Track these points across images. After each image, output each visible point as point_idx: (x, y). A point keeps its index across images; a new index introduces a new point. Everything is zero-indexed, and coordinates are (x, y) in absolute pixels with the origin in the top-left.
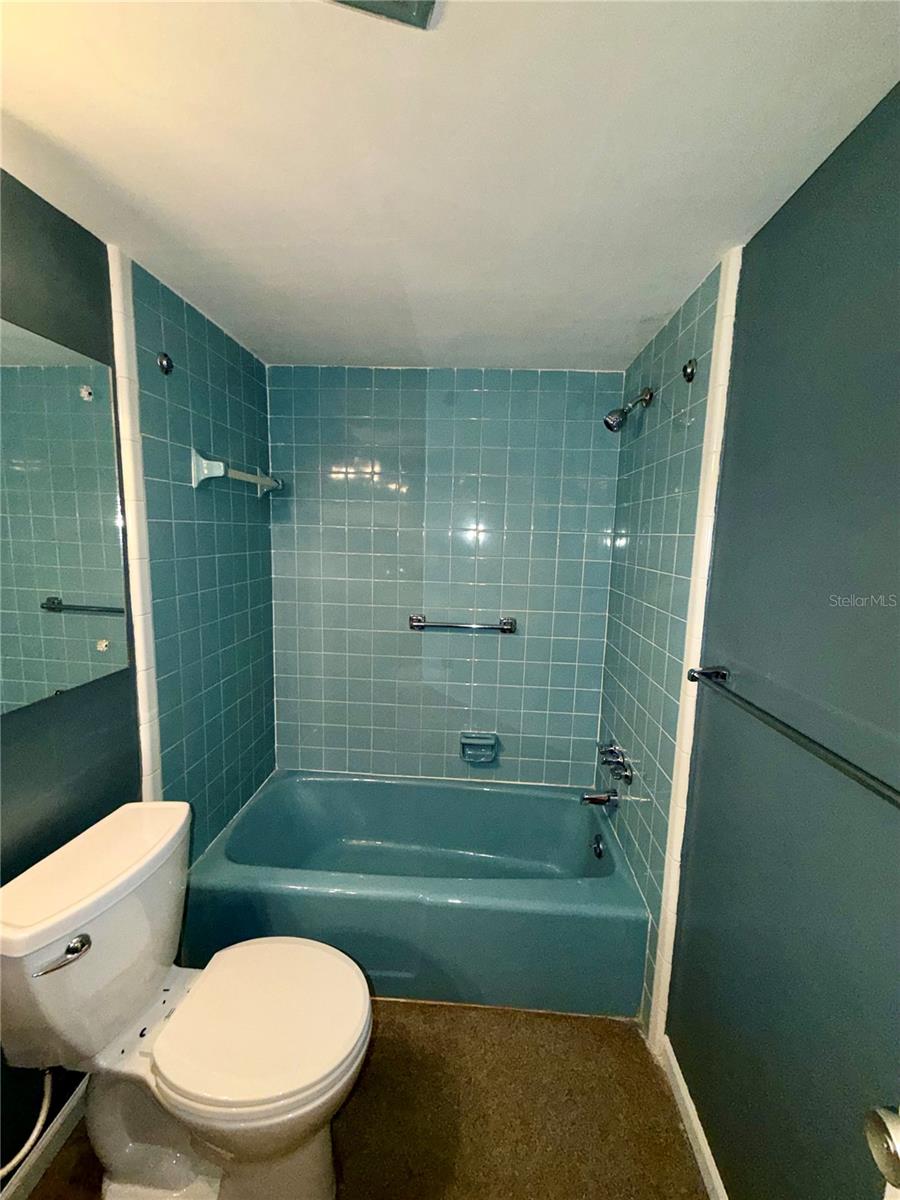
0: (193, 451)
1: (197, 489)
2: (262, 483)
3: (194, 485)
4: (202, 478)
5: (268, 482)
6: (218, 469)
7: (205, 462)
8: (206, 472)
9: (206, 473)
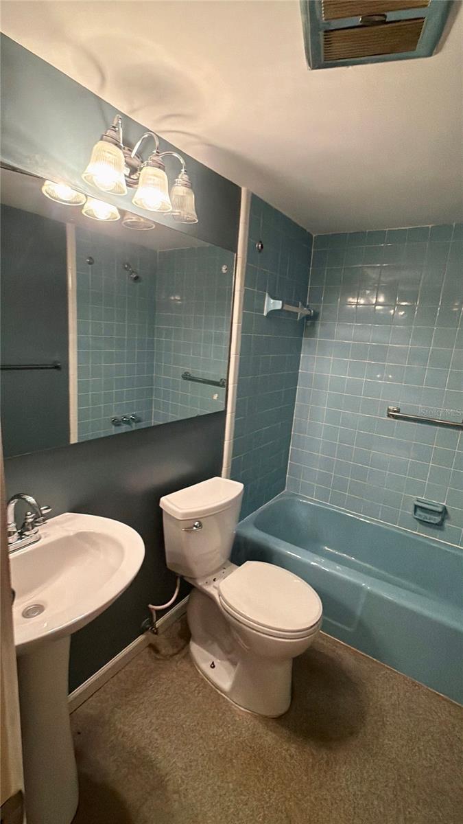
0: (267, 294)
1: (266, 317)
2: (301, 311)
3: (265, 314)
4: (269, 310)
5: (305, 311)
6: (278, 305)
7: (272, 301)
8: (272, 306)
9: (272, 308)
